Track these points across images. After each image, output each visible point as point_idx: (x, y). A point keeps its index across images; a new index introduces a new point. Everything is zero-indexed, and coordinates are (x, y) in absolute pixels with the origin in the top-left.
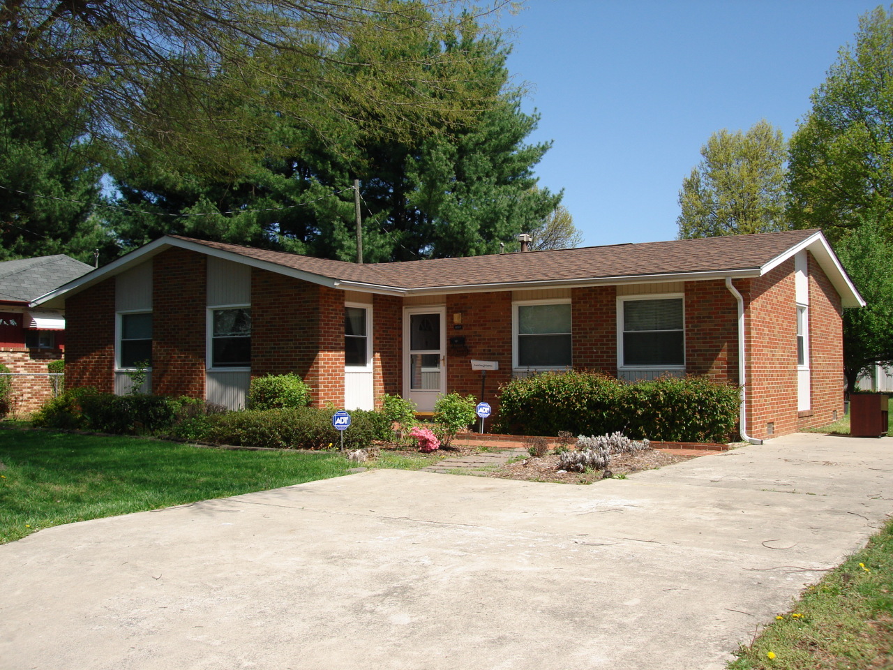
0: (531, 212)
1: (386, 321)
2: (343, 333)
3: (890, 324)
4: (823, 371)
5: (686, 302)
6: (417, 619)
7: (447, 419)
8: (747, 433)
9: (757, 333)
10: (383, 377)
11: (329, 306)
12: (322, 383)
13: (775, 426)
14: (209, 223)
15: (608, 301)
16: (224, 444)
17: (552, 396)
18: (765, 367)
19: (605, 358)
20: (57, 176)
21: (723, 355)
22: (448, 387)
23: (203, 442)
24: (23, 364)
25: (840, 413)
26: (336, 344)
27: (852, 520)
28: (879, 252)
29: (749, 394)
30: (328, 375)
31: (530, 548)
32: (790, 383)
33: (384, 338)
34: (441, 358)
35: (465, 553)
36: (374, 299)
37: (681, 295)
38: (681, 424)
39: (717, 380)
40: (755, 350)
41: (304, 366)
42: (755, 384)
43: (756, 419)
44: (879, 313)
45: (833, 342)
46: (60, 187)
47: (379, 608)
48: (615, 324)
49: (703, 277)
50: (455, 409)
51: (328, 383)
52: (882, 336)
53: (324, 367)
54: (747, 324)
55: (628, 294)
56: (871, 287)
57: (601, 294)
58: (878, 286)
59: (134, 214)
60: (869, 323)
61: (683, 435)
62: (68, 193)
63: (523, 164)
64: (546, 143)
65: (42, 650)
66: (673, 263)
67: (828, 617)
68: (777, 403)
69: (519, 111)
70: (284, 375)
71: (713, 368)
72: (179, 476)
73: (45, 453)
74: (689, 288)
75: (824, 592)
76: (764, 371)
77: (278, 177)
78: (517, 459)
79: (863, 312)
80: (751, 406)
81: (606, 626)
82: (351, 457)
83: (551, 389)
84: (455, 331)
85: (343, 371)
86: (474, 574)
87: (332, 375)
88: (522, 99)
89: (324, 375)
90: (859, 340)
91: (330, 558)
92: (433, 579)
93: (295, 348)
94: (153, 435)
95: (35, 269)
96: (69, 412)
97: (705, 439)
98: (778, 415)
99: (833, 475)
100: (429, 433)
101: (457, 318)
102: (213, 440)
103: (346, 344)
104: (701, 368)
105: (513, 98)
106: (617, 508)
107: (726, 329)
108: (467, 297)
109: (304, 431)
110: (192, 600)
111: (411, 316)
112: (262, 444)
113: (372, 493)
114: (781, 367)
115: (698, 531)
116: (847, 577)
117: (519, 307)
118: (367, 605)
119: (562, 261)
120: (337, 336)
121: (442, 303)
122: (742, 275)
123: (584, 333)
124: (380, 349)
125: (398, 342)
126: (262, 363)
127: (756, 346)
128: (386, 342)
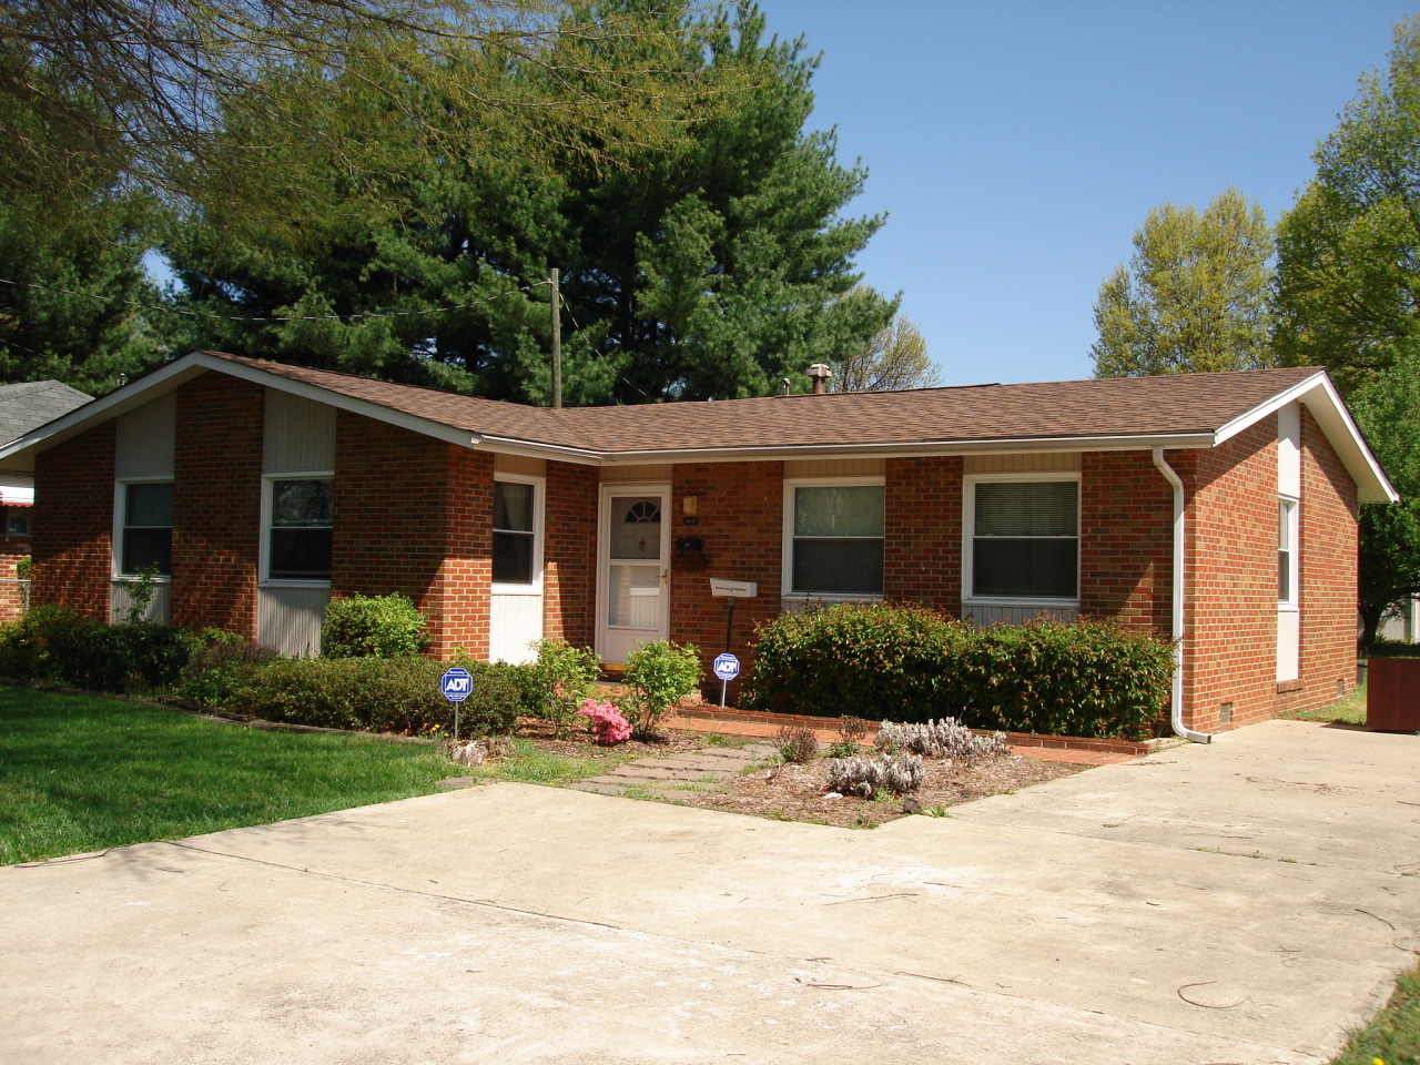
0: (846, 328)
1: (568, 507)
2: (490, 526)
4: (1321, 612)
5: (1084, 489)
8: (1184, 721)
9: (1208, 547)
10: (562, 603)
11: (464, 478)
12: (448, 612)
13: (1234, 709)
14: (319, 335)
15: (949, 483)
17: (844, 646)
18: (1221, 606)
19: (940, 582)
20: (68, 253)
21: (1146, 583)
22: (672, 625)
23: (227, 713)
25: (1350, 683)
26: (475, 545)
29: (1188, 652)
30: (462, 598)
32: (1263, 633)
33: (563, 537)
34: (662, 572)
36: (548, 469)
37: (1075, 476)
38: (1069, 705)
39: (1133, 628)
40: (1201, 576)
41: (418, 583)
42: (1200, 636)
43: (1200, 697)
45: (1341, 562)
46: (72, 269)
48: (960, 524)
49: (1113, 446)
50: (660, 670)
51: (460, 611)
53: (455, 584)
54: (1190, 530)
55: (983, 472)
57: (937, 470)
59: (197, 318)
60: (1403, 529)
61: (1070, 724)
62: (85, 281)
63: (834, 249)
64: (876, 217)
66: (1063, 420)
68: (1239, 669)
69: (834, 163)
70: (384, 597)
71: (1127, 605)
74: (1090, 463)
76: (1217, 614)
77: (432, 261)
79: (1393, 510)
80: (1192, 675)
82: (457, 756)
83: (842, 635)
84: (685, 527)
85: (489, 592)
87: (467, 598)
88: (838, 143)
89: (453, 598)
90: (1385, 558)
91: (281, 1005)
93: (406, 550)
94: (152, 695)
97: (1108, 733)
98: (1241, 690)
99: (1332, 815)
100: (612, 711)
101: (690, 506)
103: (494, 545)
104: (1106, 604)
105: (824, 142)
106: (910, 887)
107: (1151, 538)
108: (707, 470)
109: (394, 700)
111: (613, 499)
112: (319, 722)
114: (1248, 606)
115: (1054, 953)
117: (796, 489)
120: (477, 532)
121: (666, 478)
122: (1181, 444)
123: (906, 537)
124: (556, 555)
125: (591, 544)
126: (351, 575)
127: (1205, 569)
128: (568, 543)
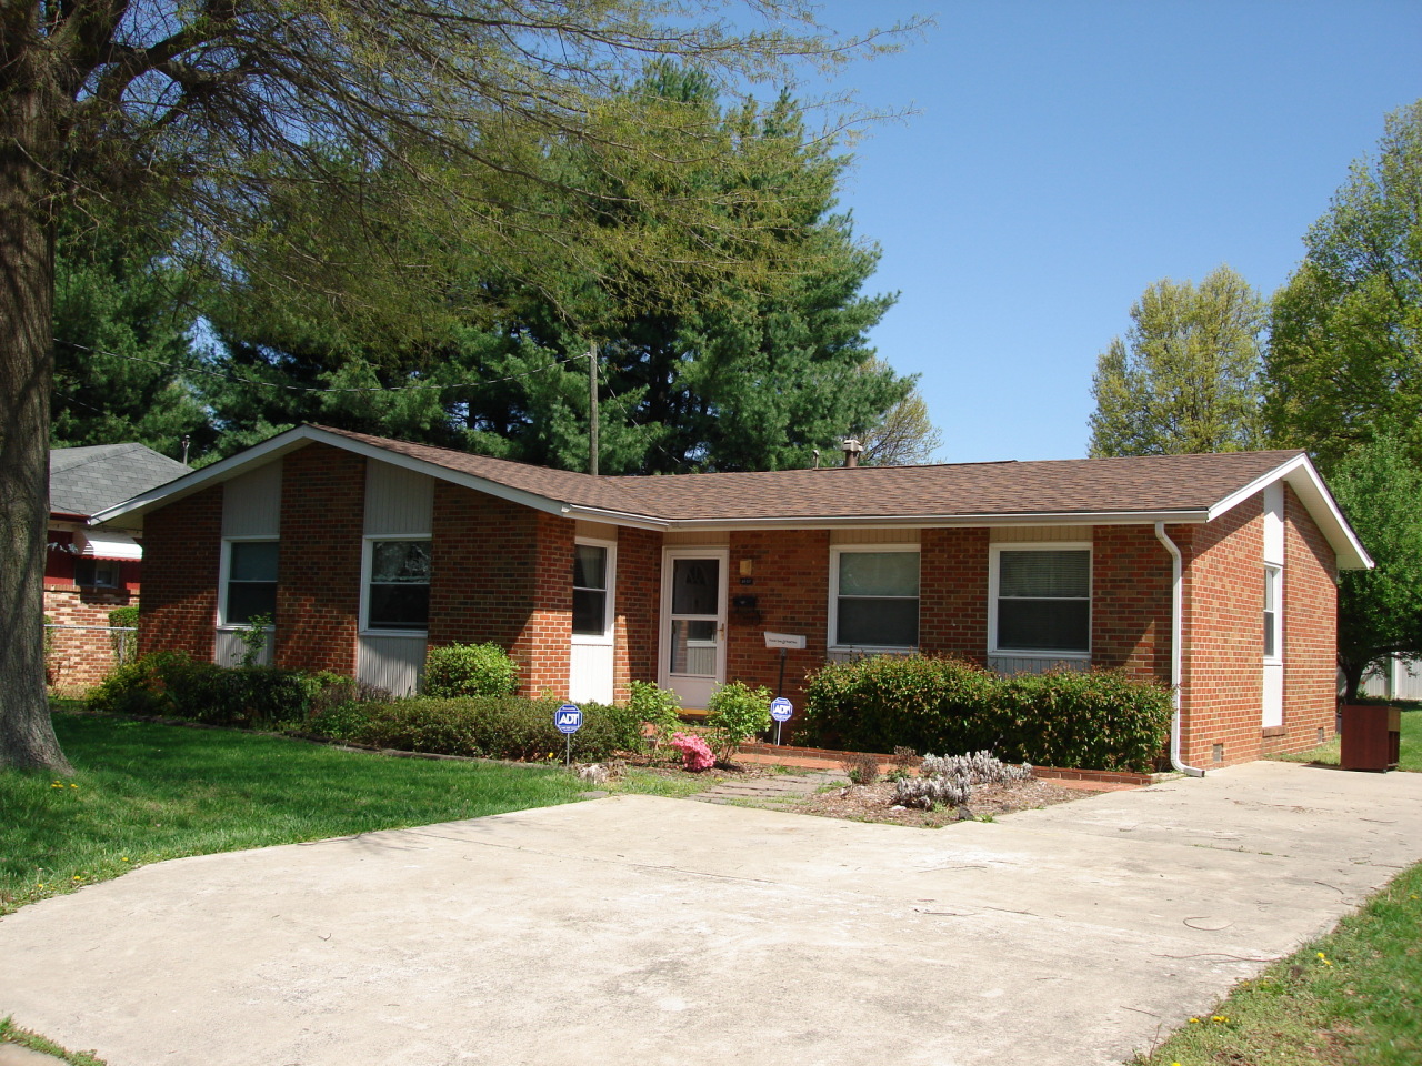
0: (865, 403)
1: (636, 568)
2: (569, 584)
3: (1414, 596)
4: (1303, 667)
5: (1095, 556)
6: (694, 1004)
7: (725, 721)
8: (1182, 758)
9: (1202, 608)
10: (629, 653)
11: (551, 542)
12: (536, 659)
13: (1225, 749)
15: (976, 550)
16: (388, 747)
17: (887, 691)
18: (1213, 659)
19: (969, 636)
20: (127, 318)
21: (1149, 638)
22: (728, 672)
23: (355, 744)
24: (69, 610)
25: (1329, 731)
26: (559, 601)
27: (1319, 892)
28: (1400, 483)
29: (1186, 699)
30: (547, 647)
31: (851, 917)
32: (1251, 683)
33: (631, 594)
34: (719, 627)
35: (759, 920)
36: (619, 533)
37: (1087, 546)
38: (1082, 742)
39: (1138, 677)
40: (1196, 633)
41: (510, 634)
42: (1196, 685)
43: (1195, 738)
44: (1399, 578)
45: (1321, 623)
47: (641, 989)
48: (986, 586)
49: (1121, 521)
50: (740, 708)
51: (546, 659)
52: (1401, 613)
53: (541, 635)
54: (1187, 593)
55: (1007, 541)
56: (1387, 536)
57: (966, 539)
58: (1398, 535)
59: (242, 381)
60: (1382, 592)
61: (1083, 759)
62: (143, 346)
63: (853, 326)
64: (889, 295)
65: (179, 1029)
66: (1077, 496)
67: (1263, 1022)
68: (1229, 715)
69: (849, 243)
70: (479, 645)
71: (1132, 658)
72: (329, 794)
73: (117, 751)
74: (1100, 535)
75: (1262, 990)
76: (1210, 666)
77: (471, 330)
78: (833, 787)
79: (1370, 575)
80: (1188, 718)
81: (954, 1023)
82: (583, 774)
83: (884, 681)
84: (741, 586)
85: (570, 642)
86: (772, 948)
87: (551, 647)
88: (853, 226)
89: (540, 647)
90: (1366, 619)
91: (567, 919)
92: (714, 952)
93: (498, 604)
94: (275, 729)
95: (95, 465)
96: (144, 688)
97: (1116, 766)
98: (1231, 733)
99: (1303, 827)
100: (698, 742)
101: (745, 568)
102: (371, 740)
103: (575, 601)
104: (1114, 657)
105: (841, 225)
106: (979, 863)
107: (1153, 600)
108: (761, 536)
109: (511, 732)
110: (380, 969)
111: (675, 561)
112: (447, 750)
113: (618, 829)
114: (1237, 660)
115: (1093, 900)
116: (1298, 971)
117: (841, 554)
118: (623, 984)
119: (908, 485)
120: (561, 589)
121: (723, 543)
122: (1180, 519)
123: (939, 598)
124: (626, 610)
125: (655, 601)
126: (446, 626)
127: (1200, 627)
128: (635, 600)
